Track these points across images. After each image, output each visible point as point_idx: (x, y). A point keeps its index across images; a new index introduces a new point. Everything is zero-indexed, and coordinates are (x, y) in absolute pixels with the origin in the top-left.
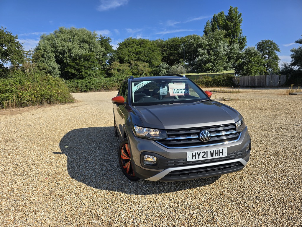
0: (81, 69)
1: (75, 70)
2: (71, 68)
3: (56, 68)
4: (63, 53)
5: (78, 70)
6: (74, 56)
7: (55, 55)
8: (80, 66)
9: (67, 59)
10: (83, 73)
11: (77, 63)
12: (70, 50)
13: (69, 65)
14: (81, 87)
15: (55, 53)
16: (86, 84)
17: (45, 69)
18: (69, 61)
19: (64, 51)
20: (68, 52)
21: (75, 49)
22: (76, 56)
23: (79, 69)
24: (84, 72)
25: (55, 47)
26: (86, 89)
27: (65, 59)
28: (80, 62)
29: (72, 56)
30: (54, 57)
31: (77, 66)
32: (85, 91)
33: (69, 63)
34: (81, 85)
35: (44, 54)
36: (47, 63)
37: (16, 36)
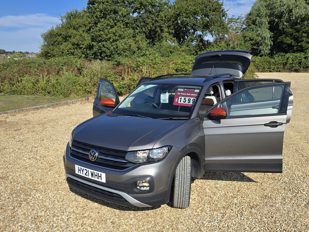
0: (301, 38)
1: (292, 39)
2: (287, 36)
3: (266, 38)
4: (280, 16)
5: (297, 40)
6: (294, 18)
7: (270, 19)
8: (300, 33)
9: (284, 24)
10: (303, 44)
11: (298, 28)
12: (291, 11)
13: (284, 33)
14: (293, 63)
15: (270, 17)
16: (300, 60)
17: (252, 40)
18: (286, 26)
19: (282, 13)
20: (287, 14)
21: (298, 7)
22: (297, 18)
23: (298, 37)
24: (306, 41)
25: (271, 9)
26: (297, 67)
27: (281, 24)
28: (302, 26)
29: (291, 19)
30: (267, 23)
31: (297, 34)
32: (296, 71)
33: (285, 30)
34: (293, 61)
35: (256, 19)
36: (257, 31)
37: (222, 3)
